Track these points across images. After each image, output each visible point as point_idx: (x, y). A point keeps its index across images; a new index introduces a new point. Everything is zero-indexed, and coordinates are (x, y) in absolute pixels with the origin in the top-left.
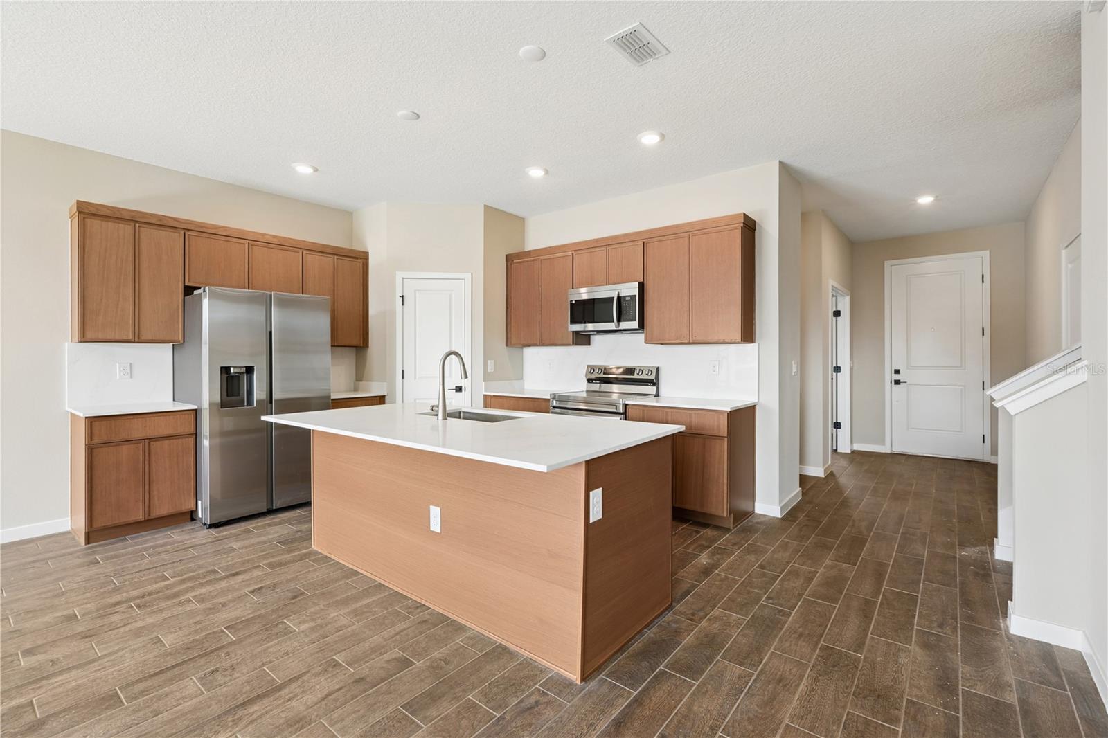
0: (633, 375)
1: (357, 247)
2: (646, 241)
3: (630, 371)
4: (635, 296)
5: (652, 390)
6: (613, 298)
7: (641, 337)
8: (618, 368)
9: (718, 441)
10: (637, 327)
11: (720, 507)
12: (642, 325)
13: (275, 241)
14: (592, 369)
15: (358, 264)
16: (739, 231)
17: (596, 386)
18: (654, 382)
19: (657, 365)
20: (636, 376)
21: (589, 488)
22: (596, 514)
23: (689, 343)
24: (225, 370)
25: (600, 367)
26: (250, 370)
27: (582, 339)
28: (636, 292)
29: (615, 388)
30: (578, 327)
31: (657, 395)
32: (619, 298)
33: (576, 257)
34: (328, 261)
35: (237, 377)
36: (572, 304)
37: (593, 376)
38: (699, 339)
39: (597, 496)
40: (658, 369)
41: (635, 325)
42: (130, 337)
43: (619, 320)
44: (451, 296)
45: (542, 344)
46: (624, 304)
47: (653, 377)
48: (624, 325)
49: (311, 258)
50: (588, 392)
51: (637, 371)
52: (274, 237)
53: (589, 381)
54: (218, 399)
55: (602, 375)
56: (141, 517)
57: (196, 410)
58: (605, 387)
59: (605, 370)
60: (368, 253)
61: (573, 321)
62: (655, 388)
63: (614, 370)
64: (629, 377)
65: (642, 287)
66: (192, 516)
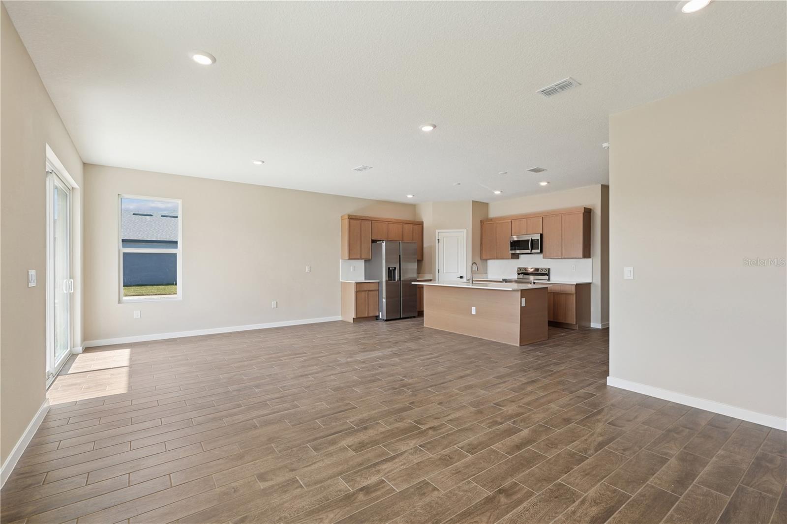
0: (538, 271)
1: (418, 220)
2: (544, 217)
3: (537, 270)
4: (538, 240)
5: (547, 277)
6: (529, 240)
7: (541, 256)
8: (532, 268)
9: (571, 296)
10: (539, 252)
11: (572, 319)
12: (541, 251)
13: (394, 221)
14: (520, 269)
15: (421, 226)
16: (582, 214)
17: (521, 276)
18: (548, 274)
19: (549, 267)
20: (539, 272)
21: (522, 297)
22: (523, 304)
23: (561, 258)
24: (389, 268)
25: (523, 268)
26: (395, 268)
27: (515, 256)
28: (539, 238)
29: (532, 277)
30: (513, 252)
31: (549, 280)
32: (532, 240)
33: (513, 223)
34: (411, 226)
35: (391, 271)
36: (511, 242)
37: (520, 272)
38: (565, 257)
39: (523, 300)
40: (549, 269)
41: (539, 251)
42: (359, 257)
43: (532, 249)
44: (458, 239)
45: (497, 258)
46: (534, 242)
47: (547, 272)
48: (534, 251)
49: (406, 226)
50: (518, 279)
51: (540, 270)
52: (395, 219)
53: (519, 274)
54: (387, 279)
55: (524, 272)
56: (366, 315)
57: (379, 282)
58: (526, 277)
59: (525, 269)
60: (423, 222)
61: (511, 250)
62: (548, 277)
63: (529, 270)
64: (537, 272)
65: (541, 235)
66: (377, 318)
